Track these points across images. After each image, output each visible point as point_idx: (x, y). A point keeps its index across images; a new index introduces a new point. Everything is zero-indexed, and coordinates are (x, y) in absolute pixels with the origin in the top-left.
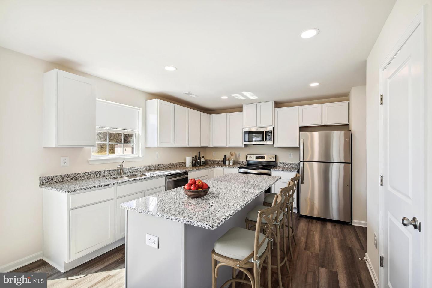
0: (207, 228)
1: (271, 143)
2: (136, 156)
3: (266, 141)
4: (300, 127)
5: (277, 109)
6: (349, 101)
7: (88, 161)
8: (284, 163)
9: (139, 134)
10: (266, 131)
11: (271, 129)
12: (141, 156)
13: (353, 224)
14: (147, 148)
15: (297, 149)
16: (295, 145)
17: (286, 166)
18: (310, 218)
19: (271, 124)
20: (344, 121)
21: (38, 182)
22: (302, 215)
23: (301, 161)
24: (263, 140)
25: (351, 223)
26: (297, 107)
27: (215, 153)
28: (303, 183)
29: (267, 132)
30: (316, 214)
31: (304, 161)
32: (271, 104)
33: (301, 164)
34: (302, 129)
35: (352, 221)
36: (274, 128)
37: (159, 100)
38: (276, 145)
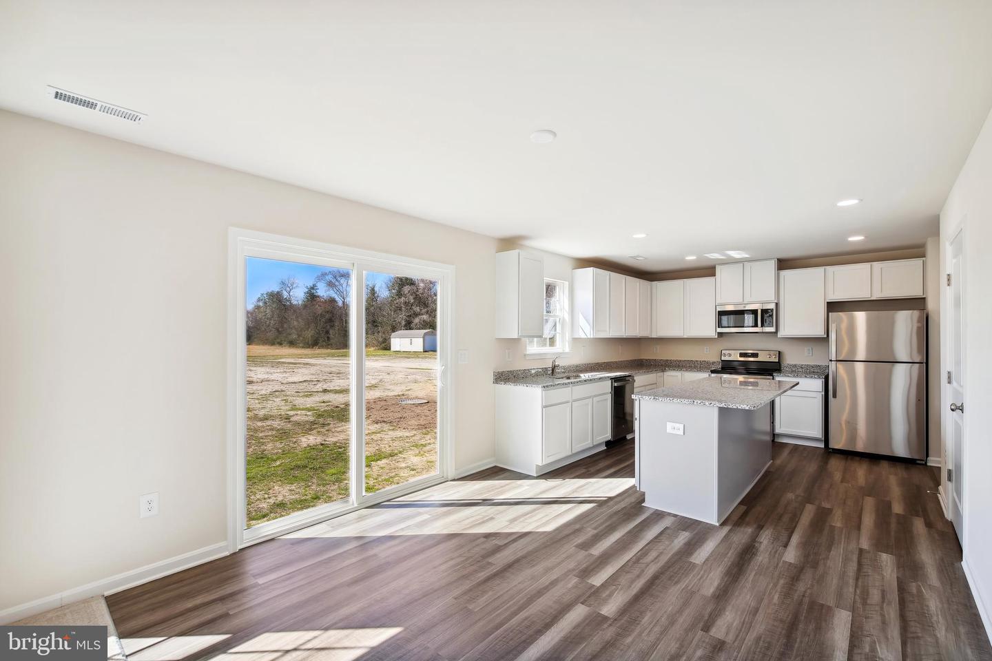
0: (747, 408)
1: (772, 329)
2: (561, 351)
3: (762, 326)
4: (829, 303)
5: (784, 273)
6: (924, 259)
7: (525, 355)
8: (795, 366)
9: (564, 319)
10: (762, 310)
11: (772, 306)
12: (567, 350)
13: (928, 464)
14: (575, 339)
15: (825, 340)
16: (820, 332)
17: (800, 370)
18: (849, 455)
19: (772, 298)
20: (916, 292)
21: (492, 378)
22: (833, 449)
23: (831, 361)
24: (756, 325)
25: (926, 463)
26: (821, 270)
27: (658, 347)
28: (835, 396)
29: (764, 311)
30: (860, 447)
31: (836, 361)
32: (772, 265)
33: (833, 366)
34: (833, 307)
35: (928, 458)
36: (777, 304)
37: (595, 269)
38: (780, 334)
